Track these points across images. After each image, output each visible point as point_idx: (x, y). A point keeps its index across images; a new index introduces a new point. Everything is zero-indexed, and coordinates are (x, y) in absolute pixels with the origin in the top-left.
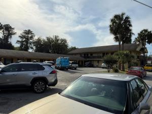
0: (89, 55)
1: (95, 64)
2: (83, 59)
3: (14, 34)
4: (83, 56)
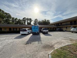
0: (60, 24)
1: (64, 29)
2: (56, 27)
3: (32, 21)
4: (56, 25)
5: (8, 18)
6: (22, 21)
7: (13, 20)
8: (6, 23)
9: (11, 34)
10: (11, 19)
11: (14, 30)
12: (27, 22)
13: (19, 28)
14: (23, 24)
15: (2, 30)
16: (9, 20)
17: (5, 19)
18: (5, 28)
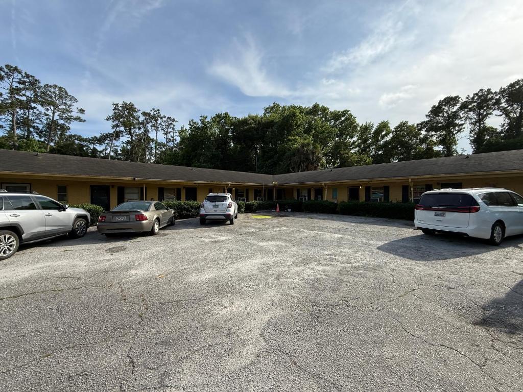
5: (340, 136)
6: (423, 132)
7: (364, 141)
8: (334, 163)
9: (359, 219)
10: (355, 139)
11: (373, 197)
12: (467, 127)
13: (405, 189)
14: (429, 153)
15: (322, 198)
16: (347, 146)
17: (330, 144)
18: (334, 188)
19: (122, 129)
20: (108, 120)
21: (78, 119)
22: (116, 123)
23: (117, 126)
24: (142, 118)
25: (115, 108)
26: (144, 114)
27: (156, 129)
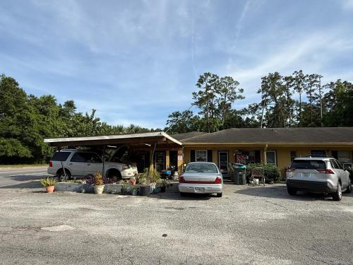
19: (269, 97)
20: (259, 92)
21: (240, 97)
22: (265, 93)
23: (266, 96)
24: (285, 83)
25: (263, 82)
26: (286, 79)
27: (299, 90)
